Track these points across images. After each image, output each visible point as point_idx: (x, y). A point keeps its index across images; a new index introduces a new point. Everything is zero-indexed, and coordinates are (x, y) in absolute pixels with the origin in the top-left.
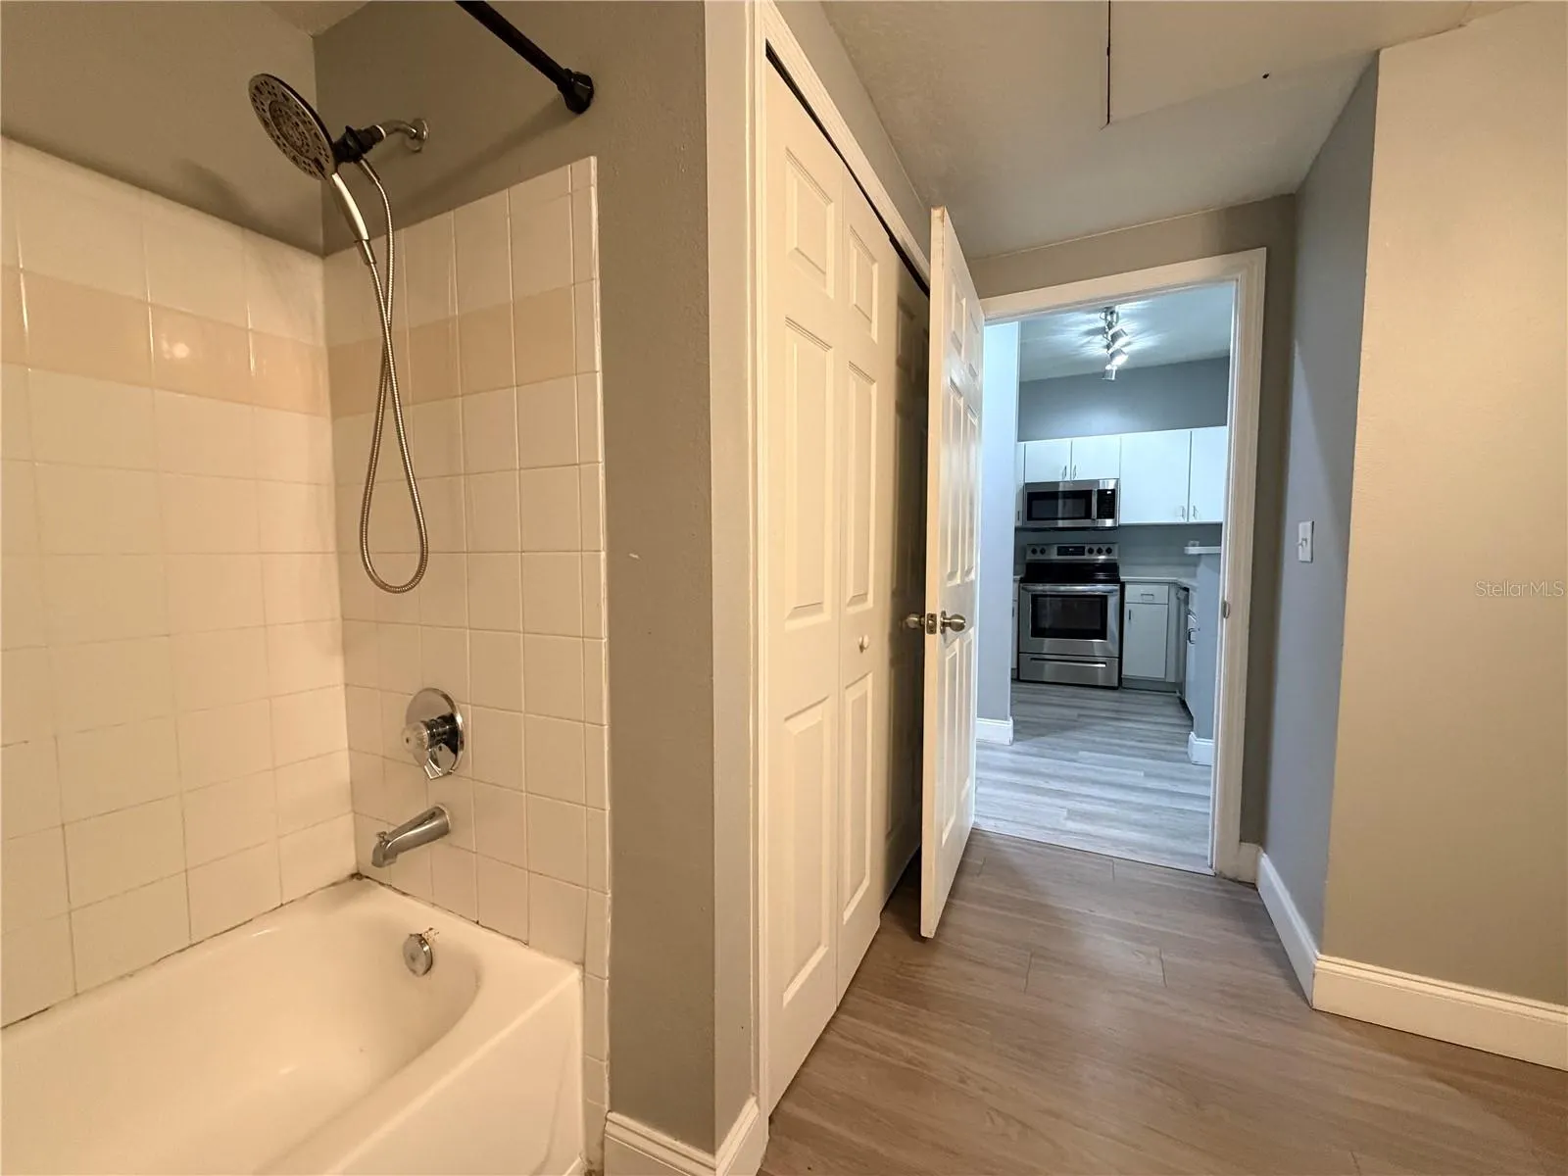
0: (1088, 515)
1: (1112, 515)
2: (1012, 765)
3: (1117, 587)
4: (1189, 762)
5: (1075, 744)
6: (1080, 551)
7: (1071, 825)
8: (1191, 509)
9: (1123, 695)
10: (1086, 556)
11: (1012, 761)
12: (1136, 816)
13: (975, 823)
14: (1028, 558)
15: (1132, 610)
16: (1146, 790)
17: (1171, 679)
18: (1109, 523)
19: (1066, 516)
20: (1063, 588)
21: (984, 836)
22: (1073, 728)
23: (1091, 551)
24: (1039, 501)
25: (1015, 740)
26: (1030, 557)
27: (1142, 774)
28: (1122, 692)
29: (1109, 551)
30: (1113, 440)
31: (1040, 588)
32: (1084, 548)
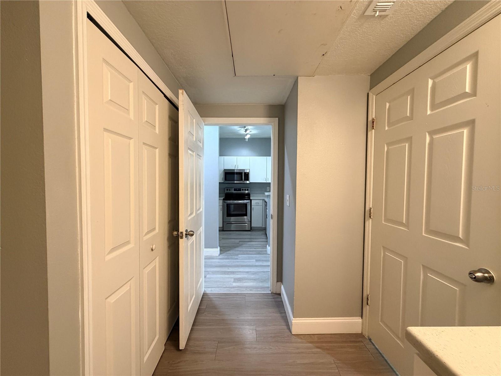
0: (242, 180)
1: (248, 180)
2: (219, 264)
3: (249, 201)
4: (267, 254)
5: (237, 253)
6: (240, 190)
7: (234, 284)
8: (267, 179)
9: (252, 233)
10: (242, 191)
11: (219, 262)
12: (252, 276)
13: (205, 291)
14: (225, 192)
15: (254, 208)
16: (256, 266)
17: (263, 227)
18: (248, 182)
19: (237, 180)
20: (235, 202)
21: (207, 295)
22: (237, 247)
23: (243, 190)
24: (229, 175)
25: (220, 254)
26: (226, 191)
27: (255, 260)
28: (252, 232)
29: (248, 190)
30: (248, 158)
31: (229, 202)
32: (241, 189)
